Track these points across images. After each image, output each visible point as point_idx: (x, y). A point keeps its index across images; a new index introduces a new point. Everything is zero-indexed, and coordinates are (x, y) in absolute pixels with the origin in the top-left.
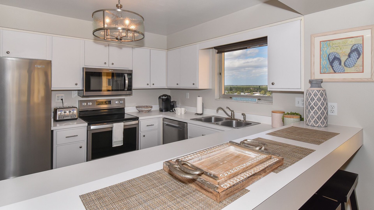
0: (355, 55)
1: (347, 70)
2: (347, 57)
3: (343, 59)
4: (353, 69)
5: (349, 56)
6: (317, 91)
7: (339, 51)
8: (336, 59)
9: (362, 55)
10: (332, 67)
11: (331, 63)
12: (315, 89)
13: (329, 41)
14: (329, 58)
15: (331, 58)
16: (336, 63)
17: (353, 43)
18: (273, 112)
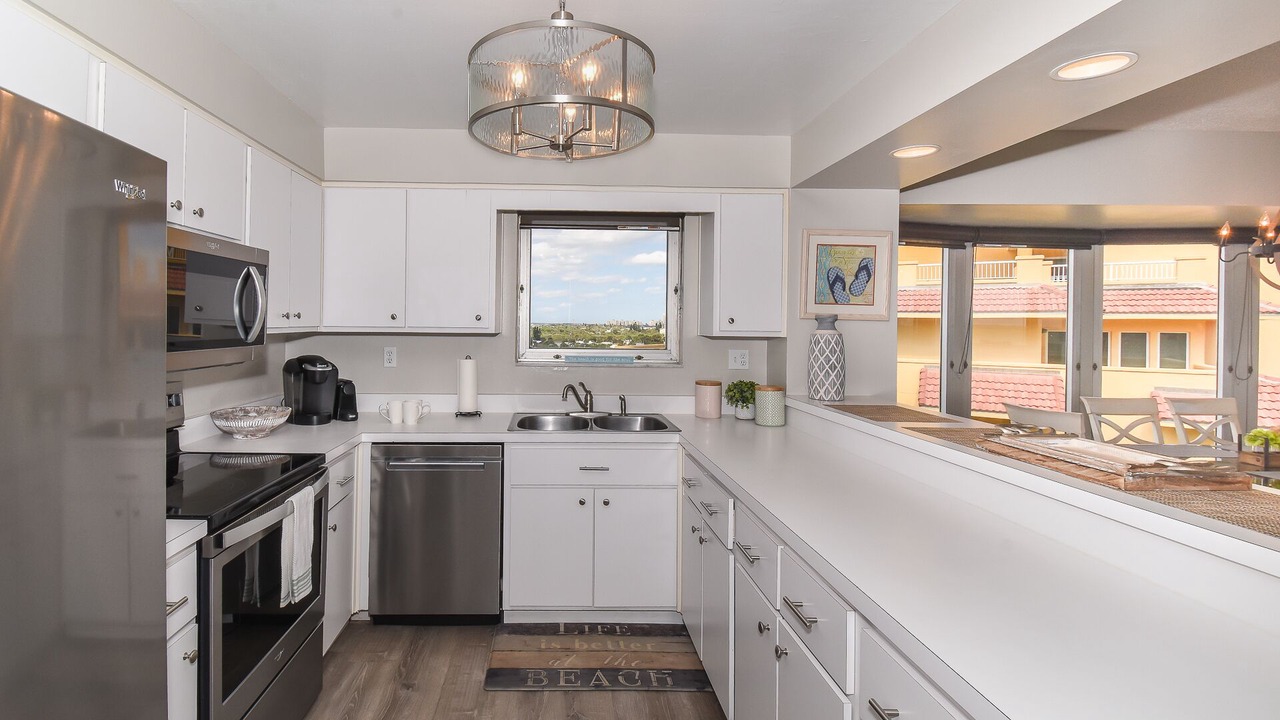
0: (864, 274)
1: (853, 300)
2: (854, 278)
3: (849, 280)
4: (859, 300)
5: (857, 277)
6: (821, 335)
7: (843, 266)
8: (839, 279)
9: (872, 277)
10: (833, 292)
11: (832, 286)
12: (827, 333)
13: (831, 245)
14: (828, 277)
15: (832, 278)
16: (838, 285)
17: (863, 255)
18: (697, 383)
